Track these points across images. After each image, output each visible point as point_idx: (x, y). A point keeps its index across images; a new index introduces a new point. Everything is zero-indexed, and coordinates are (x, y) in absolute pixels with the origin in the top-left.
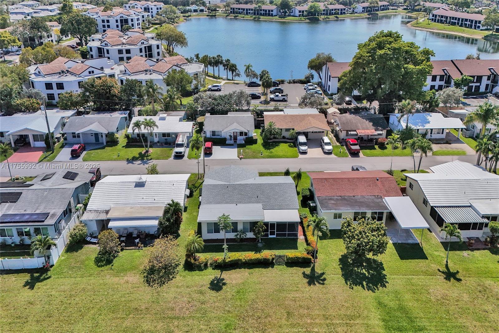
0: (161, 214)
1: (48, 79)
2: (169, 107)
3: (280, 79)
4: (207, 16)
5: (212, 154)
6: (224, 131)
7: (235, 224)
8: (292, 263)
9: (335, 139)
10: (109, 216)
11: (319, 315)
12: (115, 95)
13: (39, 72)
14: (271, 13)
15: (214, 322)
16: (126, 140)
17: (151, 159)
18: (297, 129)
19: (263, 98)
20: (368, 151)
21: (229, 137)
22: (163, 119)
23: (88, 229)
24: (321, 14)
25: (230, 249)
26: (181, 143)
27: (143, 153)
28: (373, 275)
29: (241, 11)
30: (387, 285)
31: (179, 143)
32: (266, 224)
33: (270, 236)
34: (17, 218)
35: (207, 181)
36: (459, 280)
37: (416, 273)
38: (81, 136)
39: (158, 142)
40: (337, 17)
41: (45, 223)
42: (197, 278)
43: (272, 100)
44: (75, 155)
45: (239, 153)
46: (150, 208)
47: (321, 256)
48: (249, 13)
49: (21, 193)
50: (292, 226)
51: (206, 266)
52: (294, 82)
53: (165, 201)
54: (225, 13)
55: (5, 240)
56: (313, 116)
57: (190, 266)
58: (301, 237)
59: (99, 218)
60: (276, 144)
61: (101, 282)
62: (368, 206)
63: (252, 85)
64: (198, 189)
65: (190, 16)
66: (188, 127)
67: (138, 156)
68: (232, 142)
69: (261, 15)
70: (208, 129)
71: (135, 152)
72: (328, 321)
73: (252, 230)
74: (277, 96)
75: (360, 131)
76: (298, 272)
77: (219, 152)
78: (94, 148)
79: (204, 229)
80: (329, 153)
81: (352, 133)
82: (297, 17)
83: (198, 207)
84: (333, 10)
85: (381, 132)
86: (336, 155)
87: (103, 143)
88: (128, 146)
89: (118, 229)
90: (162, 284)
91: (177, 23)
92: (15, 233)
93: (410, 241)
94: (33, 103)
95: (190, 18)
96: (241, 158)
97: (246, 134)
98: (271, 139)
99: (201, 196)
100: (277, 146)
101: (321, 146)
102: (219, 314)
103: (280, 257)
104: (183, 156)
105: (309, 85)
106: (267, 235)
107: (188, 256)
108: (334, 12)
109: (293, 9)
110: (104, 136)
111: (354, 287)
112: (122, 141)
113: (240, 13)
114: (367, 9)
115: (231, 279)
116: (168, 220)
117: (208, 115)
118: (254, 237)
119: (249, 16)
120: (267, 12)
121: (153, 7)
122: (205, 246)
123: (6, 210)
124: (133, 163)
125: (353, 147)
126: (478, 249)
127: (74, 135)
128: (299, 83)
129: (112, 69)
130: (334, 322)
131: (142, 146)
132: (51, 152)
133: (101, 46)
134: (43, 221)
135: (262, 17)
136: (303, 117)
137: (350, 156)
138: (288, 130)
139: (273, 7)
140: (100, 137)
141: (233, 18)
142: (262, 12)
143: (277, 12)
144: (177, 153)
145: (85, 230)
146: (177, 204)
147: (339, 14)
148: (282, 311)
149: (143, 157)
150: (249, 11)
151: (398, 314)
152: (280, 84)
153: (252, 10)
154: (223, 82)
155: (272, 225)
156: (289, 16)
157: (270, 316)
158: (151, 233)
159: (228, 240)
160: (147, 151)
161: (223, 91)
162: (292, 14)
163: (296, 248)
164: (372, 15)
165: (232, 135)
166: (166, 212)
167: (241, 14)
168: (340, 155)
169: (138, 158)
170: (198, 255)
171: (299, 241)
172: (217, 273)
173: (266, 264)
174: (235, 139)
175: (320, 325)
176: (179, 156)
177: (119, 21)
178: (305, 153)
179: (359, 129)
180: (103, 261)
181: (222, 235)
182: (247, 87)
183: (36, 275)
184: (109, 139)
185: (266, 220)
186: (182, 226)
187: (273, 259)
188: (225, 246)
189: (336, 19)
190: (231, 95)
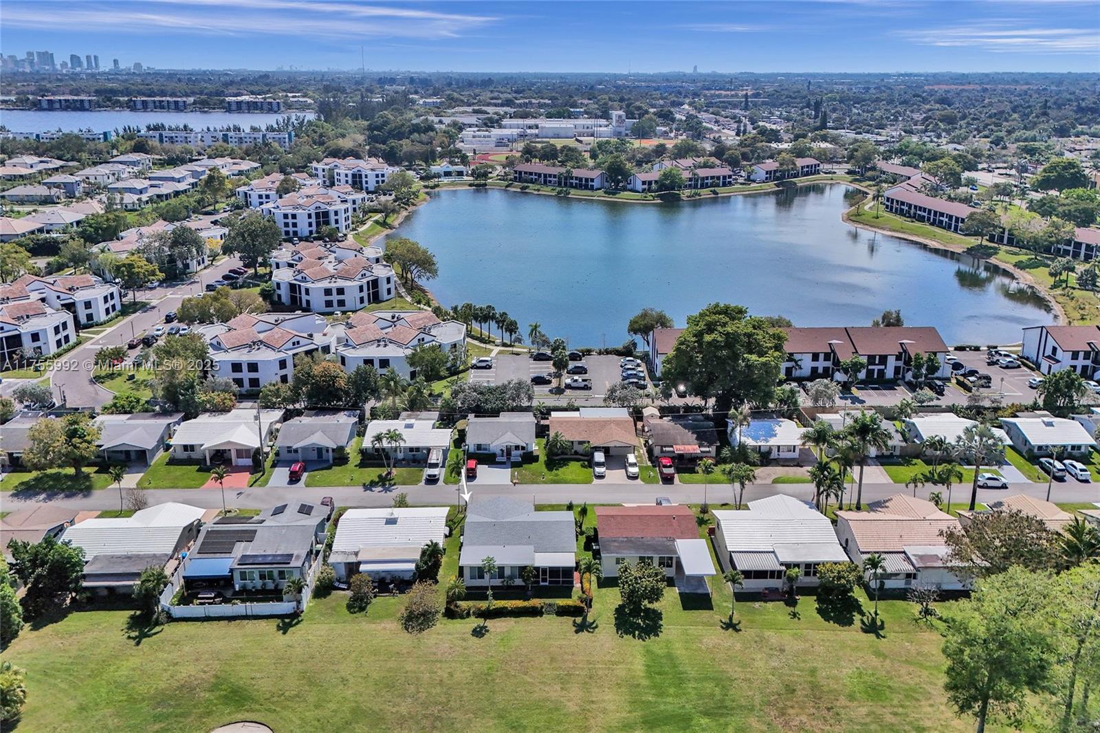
0: (417, 556)
1: (234, 356)
2: (416, 405)
3: (584, 348)
4: (470, 185)
5: (476, 477)
6: (494, 444)
7: (501, 569)
8: (563, 612)
9: (647, 455)
10: (360, 558)
11: (583, 661)
12: (341, 389)
13: (219, 343)
14: (590, 183)
15: (476, 665)
16: (360, 457)
17: (395, 484)
18: (594, 443)
19: (555, 383)
20: (686, 476)
21: (500, 452)
22: (410, 426)
23: (337, 573)
24: (686, 186)
25: (496, 597)
26: (435, 462)
27: (384, 475)
28: (649, 624)
29: (534, 177)
30: (660, 634)
31: (432, 462)
32: (537, 569)
33: (542, 584)
34: (260, 560)
35: (471, 518)
36: (738, 631)
37: (695, 624)
38: (299, 451)
39: (403, 460)
40: (715, 193)
41: (291, 565)
42: (458, 625)
43: (568, 386)
44: (294, 478)
45: (513, 476)
46: (405, 549)
47: (596, 605)
48: (550, 182)
49: (256, 531)
50: (567, 572)
51: (468, 615)
52: (608, 352)
53: (422, 542)
54: (503, 180)
55: (245, 585)
56: (617, 423)
57: (450, 614)
58: (577, 585)
59: (348, 561)
60: (564, 462)
61: (358, 628)
62: (656, 550)
63: (541, 357)
64: (459, 527)
65: (437, 186)
66: (445, 437)
67: (377, 480)
68: (504, 459)
69: (572, 186)
70: (471, 442)
71: (373, 473)
72: (591, 666)
73: (521, 576)
74: (576, 381)
75: (678, 447)
76: (568, 621)
77: (486, 474)
78: (321, 467)
79: (467, 573)
80: (634, 477)
81: (667, 449)
82: (639, 192)
83: (458, 548)
84: (707, 178)
85: (707, 449)
86: (643, 480)
87: (328, 461)
88: (362, 465)
89: (370, 573)
90: (421, 630)
91: (413, 204)
92: (256, 576)
93: (700, 591)
94: (226, 399)
95: (437, 189)
96: (515, 484)
97: (523, 448)
98: (559, 455)
99: (462, 535)
100: (565, 465)
101: (625, 468)
102: (482, 658)
103: (550, 605)
104: (438, 480)
105: (628, 361)
106: (538, 582)
107: (448, 603)
108: (710, 181)
109: (632, 178)
110: (330, 451)
111: (625, 636)
112: (354, 458)
113: (531, 182)
114: (775, 173)
115: (495, 627)
116: (426, 563)
117: (471, 416)
118: (524, 584)
119: (550, 188)
120: (584, 182)
121: (369, 172)
122: (466, 594)
123: (244, 550)
124: (372, 491)
125: (666, 471)
126: (772, 601)
127: (289, 450)
128: (615, 354)
129: (325, 335)
130: (597, 666)
131: (382, 466)
132: (261, 473)
133: (295, 280)
134: (289, 563)
135: (573, 191)
136: (603, 424)
137: (661, 483)
138: (581, 443)
139: (595, 174)
140: (324, 452)
141: (519, 190)
142: (574, 181)
143: (602, 183)
144: (429, 476)
145: (334, 574)
146: (436, 544)
147: (719, 186)
148: (546, 656)
149: (384, 482)
150: (548, 179)
151: (664, 661)
152: (584, 355)
153: (555, 176)
154: (497, 350)
155: (544, 570)
156: (625, 189)
157: (533, 661)
158: (405, 579)
159: (493, 588)
160: (389, 473)
161: (495, 367)
162: (629, 187)
163: (570, 597)
164: (783, 186)
165: (505, 449)
166: (424, 553)
167: (533, 183)
168: (649, 481)
169: (378, 483)
170: (459, 603)
171: (574, 589)
172: (481, 622)
173: (535, 612)
174: (509, 454)
175: (583, 669)
176: (432, 480)
177: (313, 216)
178: (601, 477)
179: (676, 444)
180: (355, 608)
181: (486, 581)
182: (532, 361)
183: (287, 620)
184: (337, 456)
185: (536, 565)
186: (441, 572)
187: (542, 607)
188: (490, 592)
189: (713, 196)
190: (504, 387)
